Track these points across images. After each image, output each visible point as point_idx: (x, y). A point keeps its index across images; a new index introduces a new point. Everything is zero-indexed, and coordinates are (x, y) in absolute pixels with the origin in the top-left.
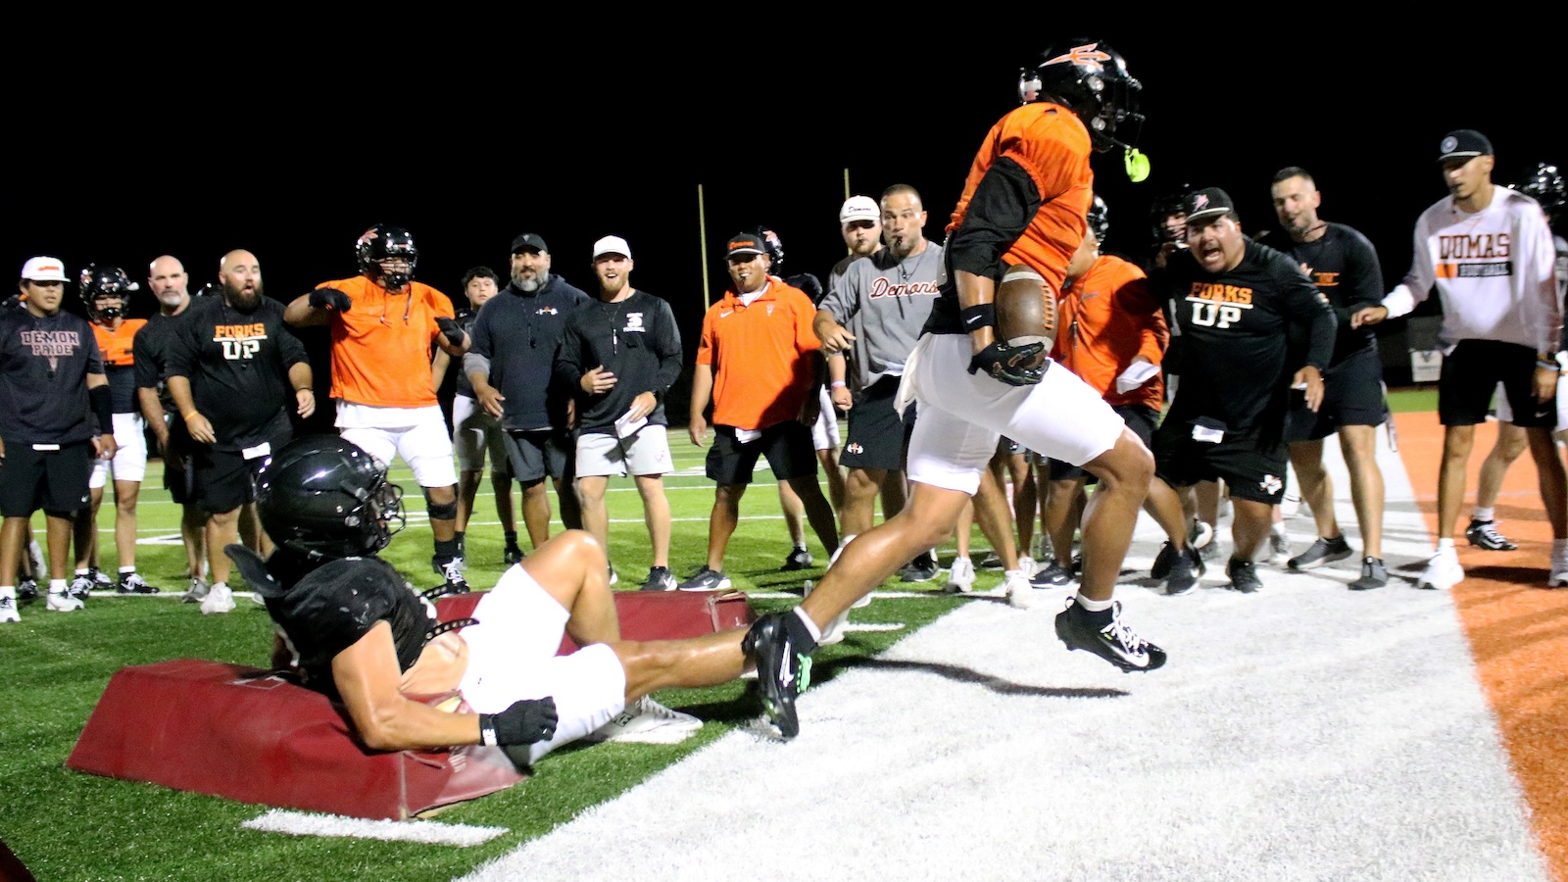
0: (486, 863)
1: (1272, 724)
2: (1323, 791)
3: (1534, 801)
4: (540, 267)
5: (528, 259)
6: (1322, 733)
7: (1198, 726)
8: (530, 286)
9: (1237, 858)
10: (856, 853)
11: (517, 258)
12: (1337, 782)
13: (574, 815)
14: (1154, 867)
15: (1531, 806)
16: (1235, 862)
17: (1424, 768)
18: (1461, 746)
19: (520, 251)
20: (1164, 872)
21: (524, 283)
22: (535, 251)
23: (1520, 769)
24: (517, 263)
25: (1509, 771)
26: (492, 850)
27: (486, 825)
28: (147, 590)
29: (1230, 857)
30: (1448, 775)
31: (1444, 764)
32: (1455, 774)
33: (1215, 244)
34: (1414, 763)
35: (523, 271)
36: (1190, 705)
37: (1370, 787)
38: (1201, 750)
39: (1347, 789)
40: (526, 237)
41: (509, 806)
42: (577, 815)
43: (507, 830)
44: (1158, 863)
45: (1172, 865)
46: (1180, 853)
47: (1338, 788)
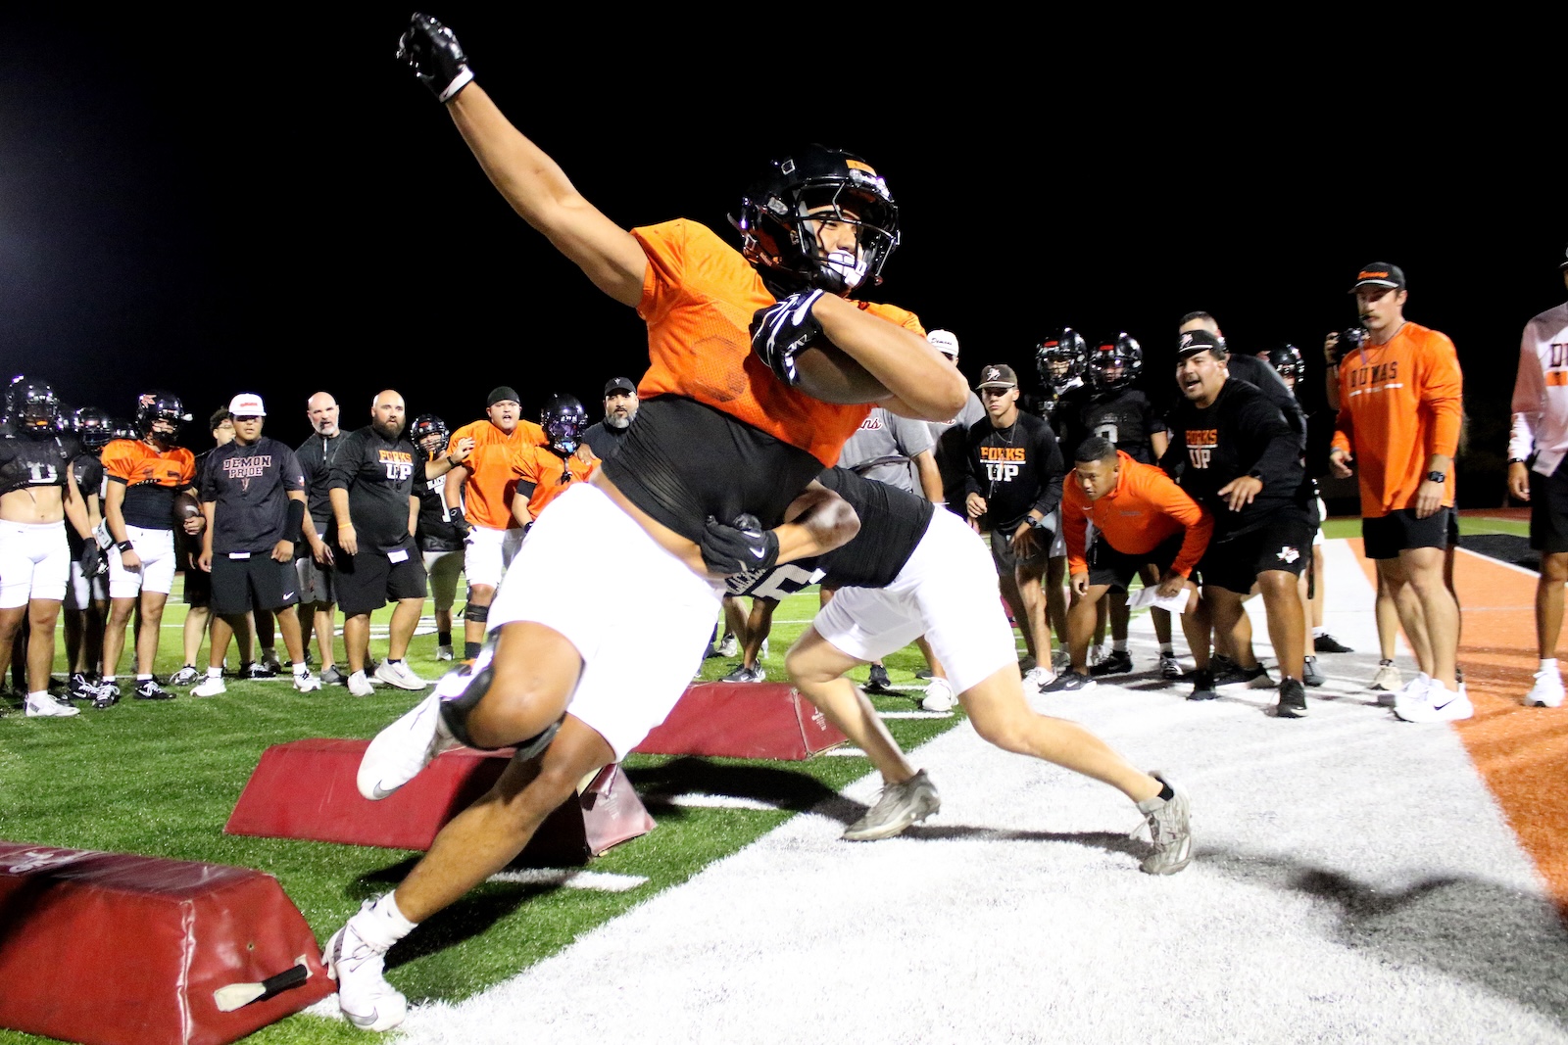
0: (637, 905)
1: (1296, 801)
2: (1352, 859)
3: (1546, 873)
4: (630, 407)
5: (620, 400)
6: (1341, 811)
7: (1230, 802)
8: (623, 423)
9: (1287, 913)
10: (953, 903)
11: (610, 399)
12: (1363, 851)
13: (702, 867)
14: (1215, 918)
15: (1545, 876)
16: (1286, 916)
17: (1440, 841)
18: (1469, 824)
19: (613, 393)
20: (1226, 923)
21: (618, 421)
22: (625, 393)
23: (1526, 844)
24: (611, 404)
25: (1518, 846)
26: (640, 894)
27: (629, 873)
28: (164, 696)
29: (1281, 912)
30: (1462, 848)
31: (1456, 838)
32: (1468, 847)
33: (1195, 377)
34: (1429, 836)
35: (617, 411)
36: (1220, 784)
37: (1394, 856)
38: (1238, 821)
39: (1374, 857)
40: (617, 381)
41: (644, 859)
42: (705, 867)
43: (647, 879)
44: (1218, 915)
45: (1232, 917)
46: (1237, 907)
47: (1365, 856)
